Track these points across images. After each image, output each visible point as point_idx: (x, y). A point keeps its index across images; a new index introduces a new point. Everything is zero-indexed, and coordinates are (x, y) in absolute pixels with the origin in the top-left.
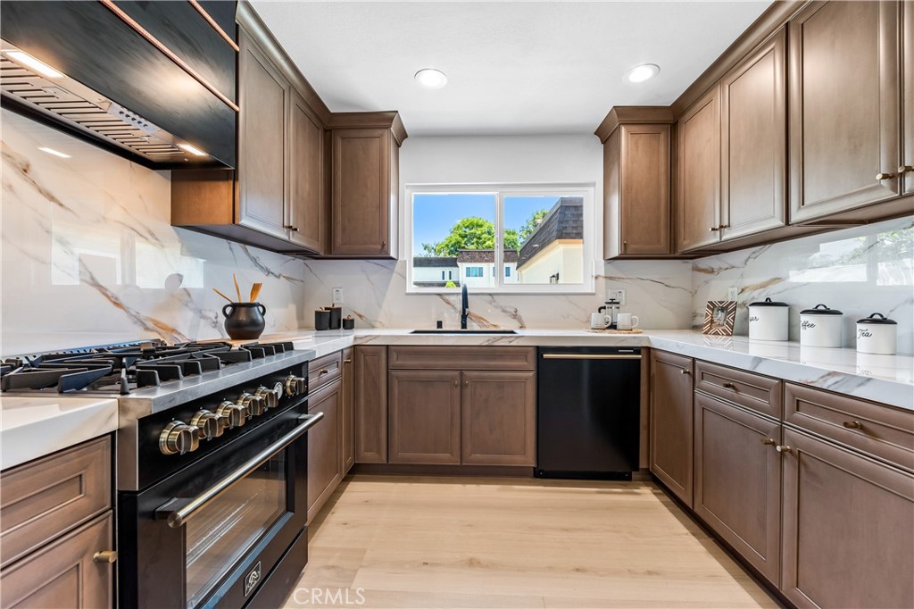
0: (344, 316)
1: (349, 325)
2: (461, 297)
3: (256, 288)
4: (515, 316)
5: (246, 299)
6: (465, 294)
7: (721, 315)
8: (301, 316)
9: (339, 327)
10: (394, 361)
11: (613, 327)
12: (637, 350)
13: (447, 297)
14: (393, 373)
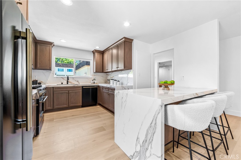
1: (40, 84)
2: (67, 78)
4: (78, 82)
6: (68, 78)
7: (108, 81)
9: (37, 84)
10: (55, 90)
11: (94, 83)
12: (97, 86)
13: (64, 78)
14: (54, 92)
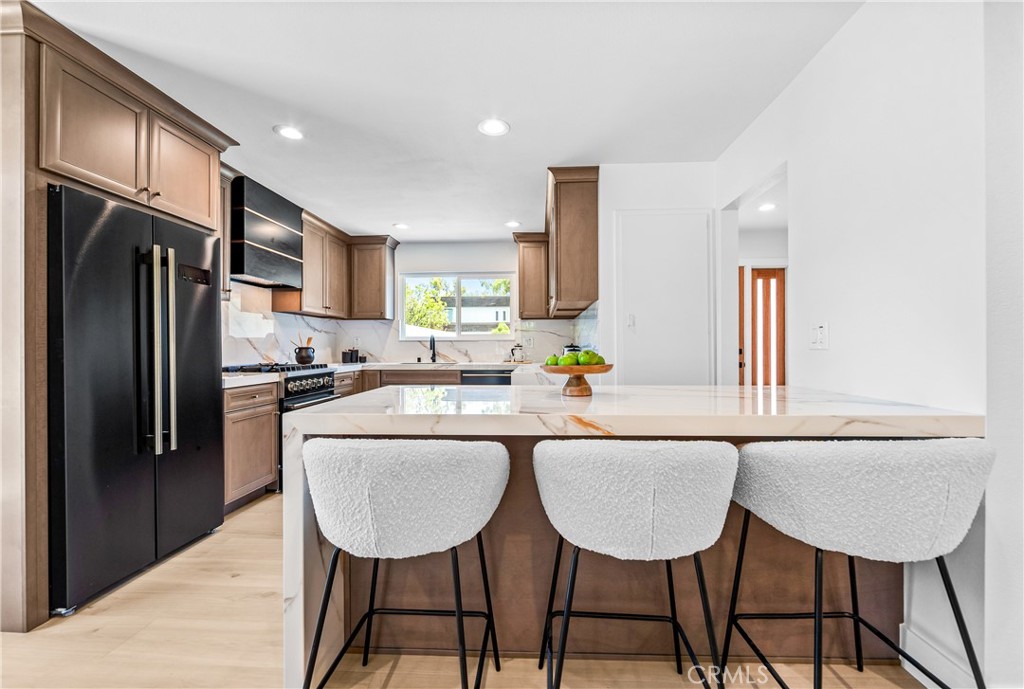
0: (360, 355)
1: (363, 360)
3: (310, 340)
5: (305, 345)
6: (432, 342)
8: (334, 355)
9: (357, 361)
10: (384, 379)
